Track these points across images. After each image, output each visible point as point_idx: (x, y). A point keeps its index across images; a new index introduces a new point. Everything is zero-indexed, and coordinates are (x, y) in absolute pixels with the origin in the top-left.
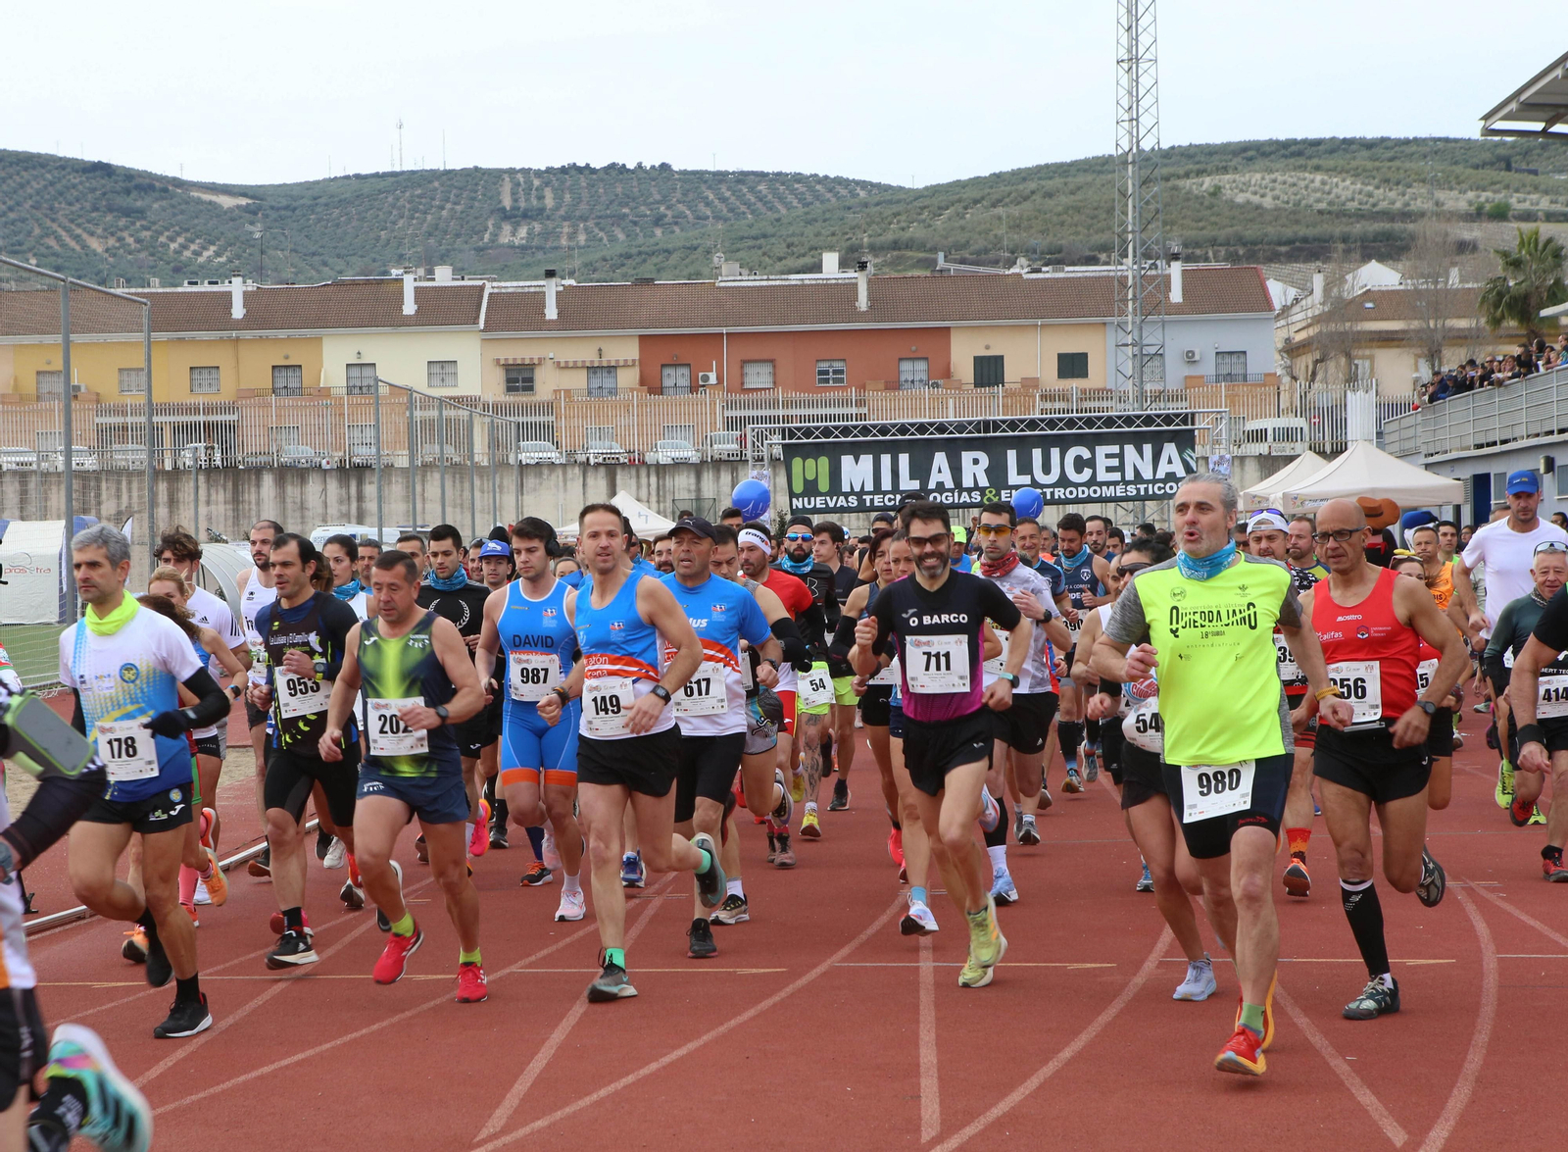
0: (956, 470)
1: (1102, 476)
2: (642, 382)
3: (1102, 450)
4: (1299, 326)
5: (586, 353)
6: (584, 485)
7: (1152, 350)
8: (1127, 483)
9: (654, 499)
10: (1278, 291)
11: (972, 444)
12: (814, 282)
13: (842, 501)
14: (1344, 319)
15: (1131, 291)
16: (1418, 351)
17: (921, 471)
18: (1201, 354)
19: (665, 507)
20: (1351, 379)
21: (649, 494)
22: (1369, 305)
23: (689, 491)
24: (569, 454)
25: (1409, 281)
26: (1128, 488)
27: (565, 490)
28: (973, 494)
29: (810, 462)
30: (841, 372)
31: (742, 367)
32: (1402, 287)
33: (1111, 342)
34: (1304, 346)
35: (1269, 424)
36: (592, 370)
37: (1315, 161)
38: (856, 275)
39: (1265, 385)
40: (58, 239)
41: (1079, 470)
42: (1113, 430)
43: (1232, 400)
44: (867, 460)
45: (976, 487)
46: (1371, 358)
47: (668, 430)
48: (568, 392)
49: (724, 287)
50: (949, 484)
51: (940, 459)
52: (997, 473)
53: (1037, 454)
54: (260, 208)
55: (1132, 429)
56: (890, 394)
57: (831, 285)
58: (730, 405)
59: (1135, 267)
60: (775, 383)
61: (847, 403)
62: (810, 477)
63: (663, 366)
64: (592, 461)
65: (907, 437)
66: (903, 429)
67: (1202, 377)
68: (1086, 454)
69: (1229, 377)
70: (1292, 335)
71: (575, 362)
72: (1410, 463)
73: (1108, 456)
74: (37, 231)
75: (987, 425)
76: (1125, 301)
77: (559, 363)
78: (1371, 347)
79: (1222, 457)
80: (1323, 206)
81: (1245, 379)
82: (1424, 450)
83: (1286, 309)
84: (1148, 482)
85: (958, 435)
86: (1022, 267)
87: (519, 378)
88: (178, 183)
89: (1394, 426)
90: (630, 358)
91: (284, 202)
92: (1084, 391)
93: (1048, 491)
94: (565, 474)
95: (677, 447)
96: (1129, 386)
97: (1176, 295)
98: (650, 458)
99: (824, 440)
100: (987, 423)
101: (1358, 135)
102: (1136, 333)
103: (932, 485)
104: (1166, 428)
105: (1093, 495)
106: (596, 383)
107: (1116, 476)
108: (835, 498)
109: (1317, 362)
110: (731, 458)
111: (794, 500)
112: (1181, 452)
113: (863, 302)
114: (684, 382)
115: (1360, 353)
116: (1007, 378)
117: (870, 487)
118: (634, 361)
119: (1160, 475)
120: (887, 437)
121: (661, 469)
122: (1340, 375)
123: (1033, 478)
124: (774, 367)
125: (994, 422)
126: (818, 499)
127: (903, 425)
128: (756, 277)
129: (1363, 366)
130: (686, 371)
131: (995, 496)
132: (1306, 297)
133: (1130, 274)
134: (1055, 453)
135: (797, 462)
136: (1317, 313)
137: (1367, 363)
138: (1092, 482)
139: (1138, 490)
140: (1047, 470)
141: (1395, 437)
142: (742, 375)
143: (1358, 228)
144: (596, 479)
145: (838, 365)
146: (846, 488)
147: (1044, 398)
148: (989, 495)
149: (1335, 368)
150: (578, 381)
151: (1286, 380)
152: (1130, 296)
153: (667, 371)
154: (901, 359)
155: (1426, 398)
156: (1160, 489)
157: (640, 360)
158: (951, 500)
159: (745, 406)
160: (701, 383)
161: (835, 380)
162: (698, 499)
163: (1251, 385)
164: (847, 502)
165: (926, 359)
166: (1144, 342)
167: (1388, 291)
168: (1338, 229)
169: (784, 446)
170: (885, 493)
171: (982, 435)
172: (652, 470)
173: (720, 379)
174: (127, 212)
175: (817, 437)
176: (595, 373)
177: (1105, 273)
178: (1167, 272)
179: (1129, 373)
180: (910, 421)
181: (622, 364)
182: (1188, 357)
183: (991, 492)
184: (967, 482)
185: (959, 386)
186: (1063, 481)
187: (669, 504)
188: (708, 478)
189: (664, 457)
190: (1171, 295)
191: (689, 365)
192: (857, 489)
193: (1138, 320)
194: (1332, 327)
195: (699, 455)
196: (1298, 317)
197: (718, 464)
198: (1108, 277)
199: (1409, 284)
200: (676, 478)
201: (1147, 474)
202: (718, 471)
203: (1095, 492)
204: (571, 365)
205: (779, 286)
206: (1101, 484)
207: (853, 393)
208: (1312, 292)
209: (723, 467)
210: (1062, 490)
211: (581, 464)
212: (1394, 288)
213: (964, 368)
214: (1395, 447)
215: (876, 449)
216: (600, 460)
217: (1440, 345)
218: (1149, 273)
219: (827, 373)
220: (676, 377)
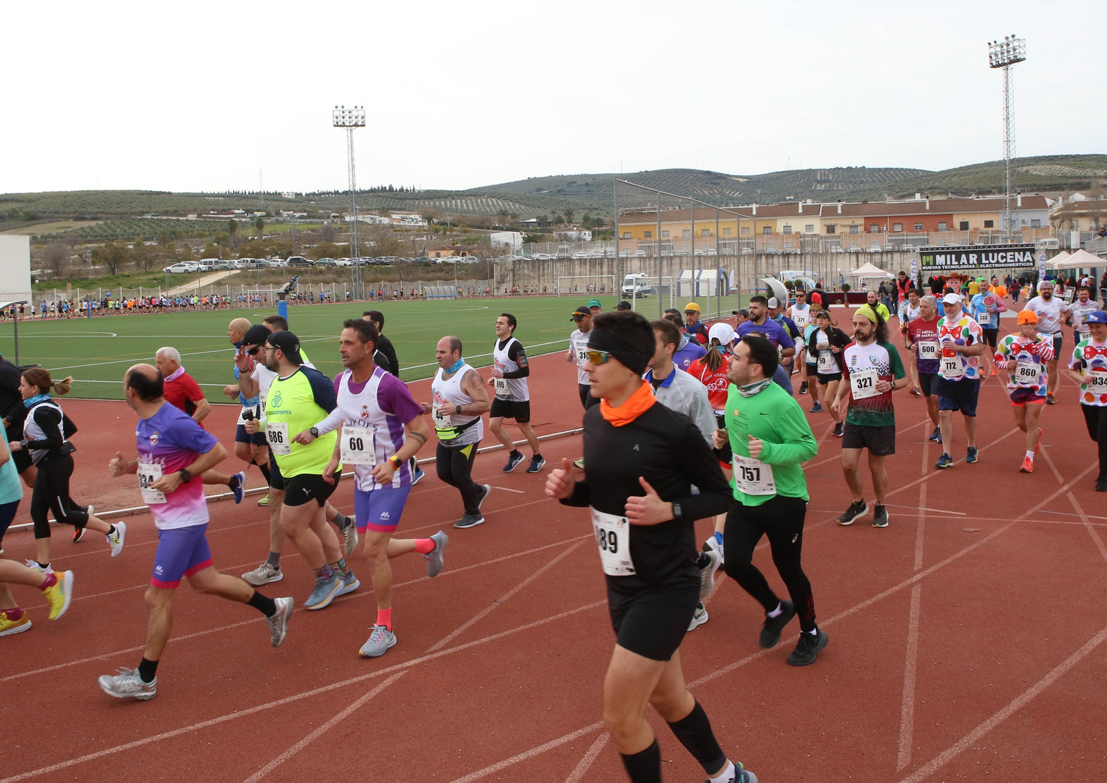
0: (968, 259)
2: (865, 230)
4: (1055, 211)
5: (849, 222)
6: (850, 258)
7: (1014, 219)
10: (1049, 201)
11: (972, 252)
12: (913, 202)
14: (1068, 209)
15: (1007, 203)
16: (1092, 219)
18: (1027, 220)
20: (1072, 228)
22: (1077, 205)
24: (845, 250)
27: (845, 260)
31: (893, 225)
32: (1086, 199)
33: (1000, 218)
34: (1056, 217)
35: (1048, 240)
36: (851, 227)
37: (1057, 162)
38: (926, 199)
39: (1045, 229)
40: (697, 191)
43: (1036, 234)
46: (1077, 221)
47: (872, 243)
48: (844, 233)
49: (888, 204)
50: (966, 263)
51: (964, 256)
53: (990, 255)
54: (751, 181)
55: (1017, 248)
56: (936, 233)
57: (918, 202)
58: (890, 236)
60: (903, 230)
64: (852, 252)
67: (1028, 227)
68: (1004, 255)
69: (1035, 227)
70: (1053, 214)
72: (1093, 255)
73: (1010, 255)
74: (691, 190)
76: (1006, 206)
77: (842, 225)
78: (1077, 217)
80: (1059, 175)
81: (1040, 228)
83: (1051, 206)
85: (969, 250)
87: (831, 229)
88: (728, 175)
90: (861, 223)
91: (757, 180)
92: (993, 231)
94: (844, 256)
95: (876, 247)
97: (1020, 204)
98: (868, 251)
101: (1070, 154)
102: (1009, 215)
103: (961, 263)
106: (852, 230)
109: (1061, 222)
110: (891, 251)
113: (928, 207)
114: (877, 230)
115: (1074, 219)
116: (970, 228)
119: (1025, 260)
121: (871, 254)
122: (1068, 226)
123: (989, 261)
124: (902, 225)
128: (897, 200)
129: (1075, 223)
130: (877, 227)
132: (1057, 202)
133: (1007, 198)
135: (924, 257)
136: (1060, 207)
141: (1087, 246)
142: (893, 228)
143: (1070, 181)
144: (853, 257)
145: (920, 225)
146: (937, 264)
149: (1066, 224)
150: (847, 230)
151: (1052, 227)
153: (872, 227)
157: (864, 224)
158: (966, 267)
159: (895, 236)
160: (881, 230)
163: (1042, 229)
165: (946, 222)
166: (1011, 217)
167: (1081, 201)
168: (1064, 181)
170: (948, 265)
172: (869, 254)
173: (887, 229)
174: (715, 184)
178: (1017, 197)
179: (1008, 227)
181: (859, 225)
182: (1023, 221)
183: (978, 265)
184: (971, 262)
185: (956, 230)
190: (1018, 204)
191: (878, 225)
193: (1009, 211)
194: (1066, 212)
196: (1055, 209)
197: (887, 252)
198: (1002, 198)
199: (1088, 198)
200: (875, 256)
204: (845, 225)
205: (903, 202)
208: (1059, 201)
211: (849, 252)
212: (1084, 200)
213: (957, 225)
216: (854, 251)
218: (1012, 197)
219: (917, 227)
220: (875, 229)
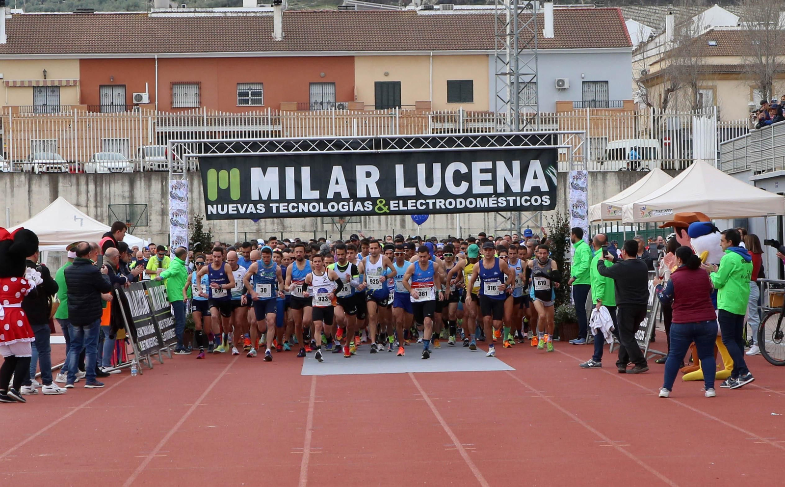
0: (351, 182)
1: (477, 189)
2: (83, 101)
3: (477, 166)
4: (653, 60)
5: (32, 74)
6: (29, 191)
7: (527, 79)
8: (498, 195)
9: (92, 204)
10: (636, 30)
11: (365, 159)
12: (235, 15)
13: (251, 209)
14: (690, 55)
15: (508, 27)
16: (753, 83)
17: (320, 182)
18: (570, 83)
19: (102, 211)
20: (697, 107)
21: (88, 199)
22: (713, 43)
23: (124, 197)
24: (16, 164)
25: (745, 23)
26: (499, 200)
27: (13, 196)
28: (366, 204)
29: (223, 173)
30: (259, 94)
31: (171, 89)
32: (739, 28)
33: (492, 72)
34: (657, 77)
35: (627, 144)
36: (38, 89)
38: (272, 9)
39: (623, 111)
41: (457, 184)
42: (487, 147)
43: (596, 122)
44: (273, 172)
45: (369, 198)
46: (714, 89)
47: (103, 144)
48: (15, 109)
49: (155, 18)
50: (345, 194)
51: (337, 172)
52: (386, 184)
53: (421, 168)
55: (503, 147)
56: (301, 114)
57: (250, 17)
58: (162, 122)
59: (512, 7)
60: (200, 103)
61: (263, 121)
62: (224, 186)
63: (101, 86)
64: (37, 170)
65: (308, 152)
66: (305, 145)
67: (571, 103)
68: (464, 169)
69: (593, 103)
70: (647, 67)
71: (22, 82)
72: (742, 179)
73: (482, 171)
75: (378, 143)
76: (503, 36)
77: (7, 82)
78: (714, 79)
79: (579, 173)
81: (607, 105)
82: (754, 168)
83: (642, 46)
84: (516, 194)
85: (353, 151)
86: (417, 5)
89: (729, 147)
90: (71, 79)
92: (469, 114)
93: (431, 202)
94: (12, 181)
95: (114, 159)
96: (507, 110)
97: (549, 32)
98: (89, 168)
99: (235, 153)
100: (378, 141)
102: (513, 63)
103: (330, 195)
104: (532, 146)
105: (469, 206)
106: (41, 101)
107: (489, 189)
108: (245, 206)
109: (668, 91)
110: (161, 169)
111: (209, 207)
112: (544, 168)
113: (278, 33)
114: (120, 101)
115: (705, 84)
116: (404, 101)
117: (275, 196)
118: (75, 81)
119: (527, 188)
120: (291, 152)
121: (98, 178)
122: (688, 103)
123: (418, 190)
124: (200, 89)
125: (384, 139)
126: (230, 206)
127: (305, 141)
128: (185, 10)
129: (707, 95)
130: (121, 91)
131: (384, 205)
132: (661, 34)
133: (507, 12)
134: (437, 167)
135: (212, 174)
136: (668, 48)
137: (710, 93)
138: (469, 194)
139: (508, 201)
140: (429, 182)
141: (729, 157)
142: (172, 96)
144: (40, 186)
145: (256, 88)
146: (255, 196)
147: (435, 119)
148: (380, 205)
149: (683, 96)
150: (25, 98)
151: (643, 106)
152: (508, 32)
153: (104, 91)
154: (311, 84)
155: (756, 123)
156: (526, 201)
157: (81, 82)
158: (346, 208)
159: (175, 122)
160: (135, 102)
161: (254, 101)
162: (132, 205)
163: (612, 110)
164: (256, 209)
165: (333, 83)
166: (520, 72)
167: (728, 31)
169: (200, 158)
170: (289, 202)
171: (374, 151)
172: (91, 178)
173: (152, 99)
175: (230, 151)
176: (40, 92)
177: (489, 12)
178: (541, 11)
179: (508, 98)
180: (311, 138)
181: (64, 84)
182: (559, 85)
183: (381, 202)
184: (361, 193)
185: (362, 108)
186: (444, 193)
187: (105, 209)
188: (140, 186)
189: (101, 167)
190: (544, 31)
191: (124, 86)
192: (265, 197)
193: (515, 52)
194: (680, 61)
195: (133, 165)
196: (653, 52)
197: (149, 174)
198: (491, 15)
199: (745, 26)
200: (112, 186)
201: (516, 188)
202: (150, 180)
203: (471, 203)
204: (18, 84)
205: (205, 17)
206: (476, 196)
207: (269, 113)
208: (664, 32)
209: (153, 177)
210: (443, 201)
211: (27, 172)
212: (732, 29)
213: (366, 93)
214: (729, 166)
215: (281, 162)
216: (44, 169)
217: (771, 78)
218: (525, 12)
219: (246, 94)
220: (114, 97)
